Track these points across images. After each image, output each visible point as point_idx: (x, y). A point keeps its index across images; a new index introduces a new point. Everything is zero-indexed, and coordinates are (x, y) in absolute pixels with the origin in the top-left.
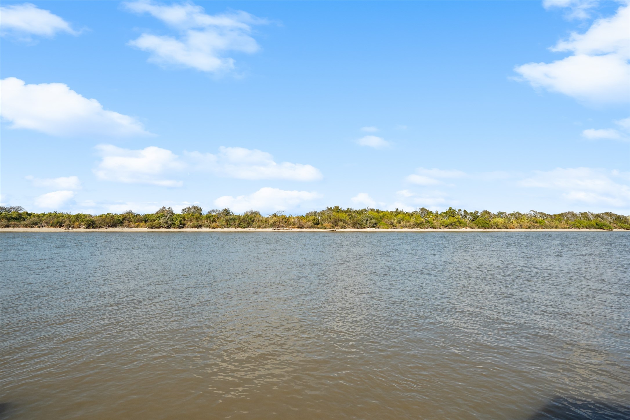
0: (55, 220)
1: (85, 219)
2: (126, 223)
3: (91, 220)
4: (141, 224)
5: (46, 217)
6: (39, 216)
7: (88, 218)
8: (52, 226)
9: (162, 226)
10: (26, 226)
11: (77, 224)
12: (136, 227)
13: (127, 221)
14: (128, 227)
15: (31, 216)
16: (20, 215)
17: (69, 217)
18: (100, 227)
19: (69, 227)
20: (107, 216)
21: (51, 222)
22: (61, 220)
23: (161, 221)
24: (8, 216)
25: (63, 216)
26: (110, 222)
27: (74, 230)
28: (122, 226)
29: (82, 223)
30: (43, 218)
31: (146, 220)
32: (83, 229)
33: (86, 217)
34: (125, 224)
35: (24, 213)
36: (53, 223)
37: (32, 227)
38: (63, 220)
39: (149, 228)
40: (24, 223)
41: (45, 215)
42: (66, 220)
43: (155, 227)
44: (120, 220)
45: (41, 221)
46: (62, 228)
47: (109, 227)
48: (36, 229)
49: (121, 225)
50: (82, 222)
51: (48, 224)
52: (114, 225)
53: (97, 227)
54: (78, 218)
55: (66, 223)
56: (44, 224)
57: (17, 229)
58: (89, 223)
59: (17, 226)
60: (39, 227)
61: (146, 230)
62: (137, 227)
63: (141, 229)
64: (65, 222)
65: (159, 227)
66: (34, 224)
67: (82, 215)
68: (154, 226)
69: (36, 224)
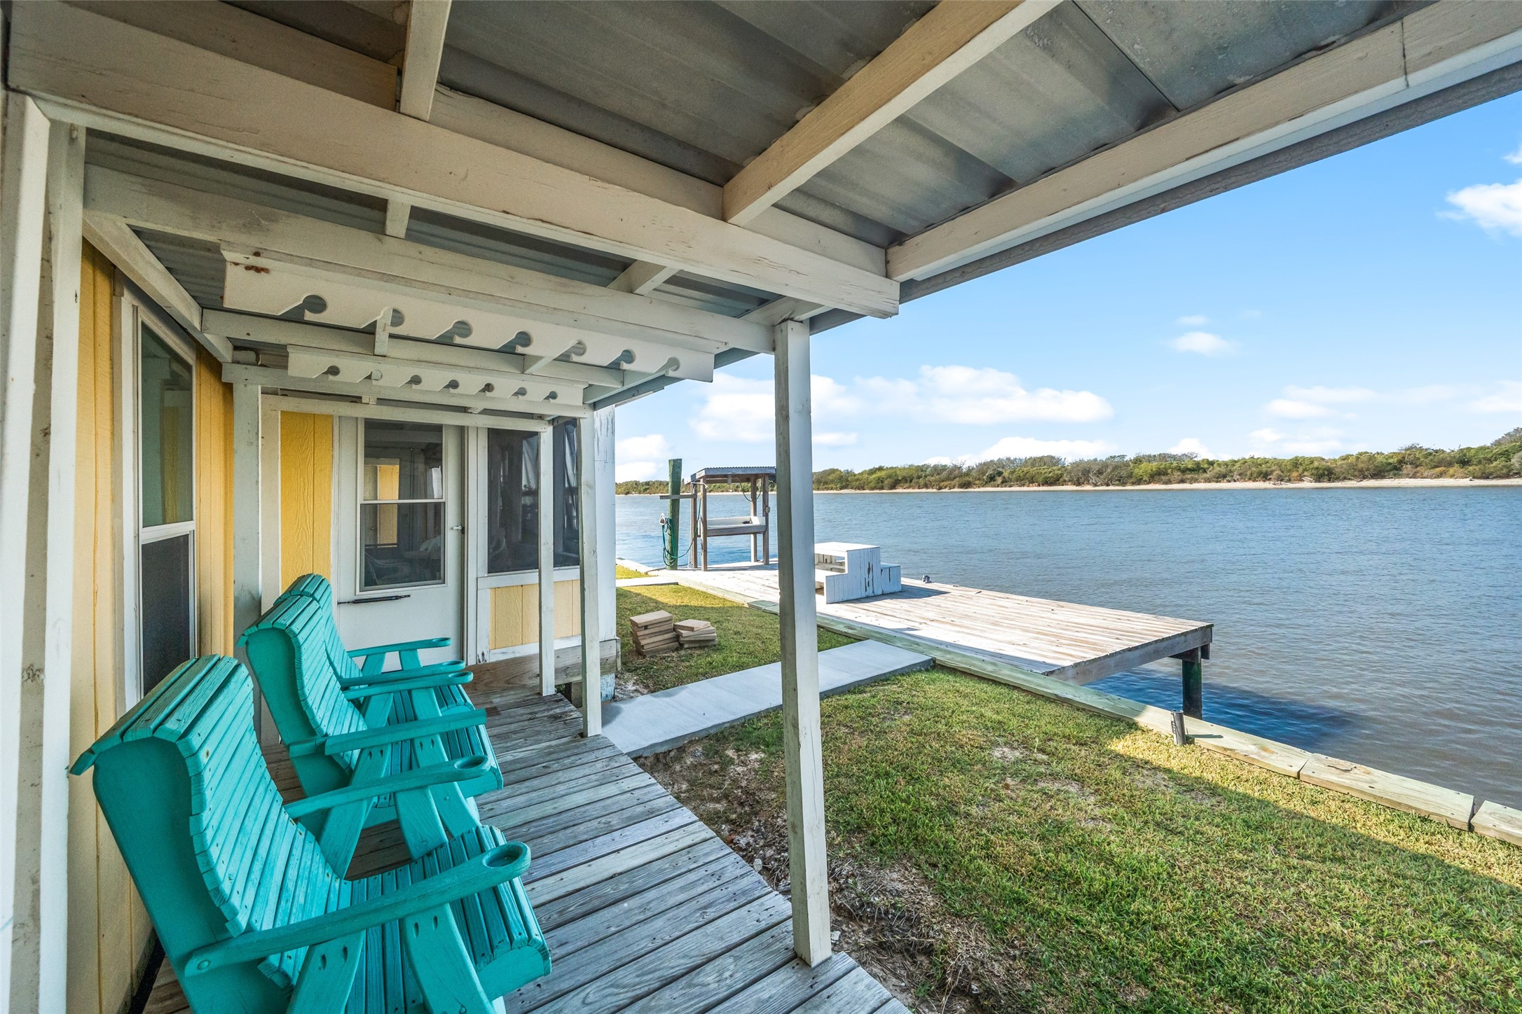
0: (1254, 469)
1: (1311, 466)
2: (1408, 468)
3: (1324, 467)
4: (1451, 471)
5: (1238, 465)
6: (1226, 464)
7: (1316, 464)
8: (1250, 479)
9: (1517, 474)
10: (1208, 480)
11: (1295, 474)
12: (1435, 478)
13: (1409, 466)
14: (1414, 476)
15: (1215, 465)
16: (1198, 464)
17: (1279, 463)
18: (1345, 478)
19: (1281, 480)
20: (1358, 458)
21: (1249, 473)
22: (1264, 468)
23: (1513, 461)
24: (1182, 467)
25: (1267, 462)
26: (1368, 469)
27: (1290, 485)
28: (1397, 476)
29: (1306, 473)
30: (1234, 468)
31: (1463, 460)
32: (1308, 484)
33: (1312, 462)
34: (1405, 471)
35: (1203, 460)
36: (1251, 474)
37: (1217, 482)
38: (1269, 470)
39: (1474, 477)
40: (1205, 475)
41: (1236, 462)
42: (1274, 468)
43: (1495, 475)
44: (1390, 464)
45: (1231, 471)
46: (1267, 482)
47: (1365, 477)
48: (1224, 485)
49: (1395, 475)
50: (1305, 470)
51: (1243, 476)
52: (1379, 473)
53: (1338, 479)
54: (1297, 464)
55: (1274, 474)
56: (1237, 477)
57: (1195, 486)
58: (1321, 472)
59: (1196, 481)
60: (1229, 481)
61: (1466, 482)
62: (1440, 476)
63: (1452, 480)
64: (1272, 472)
65: (1507, 476)
66: (1221, 477)
67: (1304, 459)
68: (1491, 474)
69: (1224, 476)
